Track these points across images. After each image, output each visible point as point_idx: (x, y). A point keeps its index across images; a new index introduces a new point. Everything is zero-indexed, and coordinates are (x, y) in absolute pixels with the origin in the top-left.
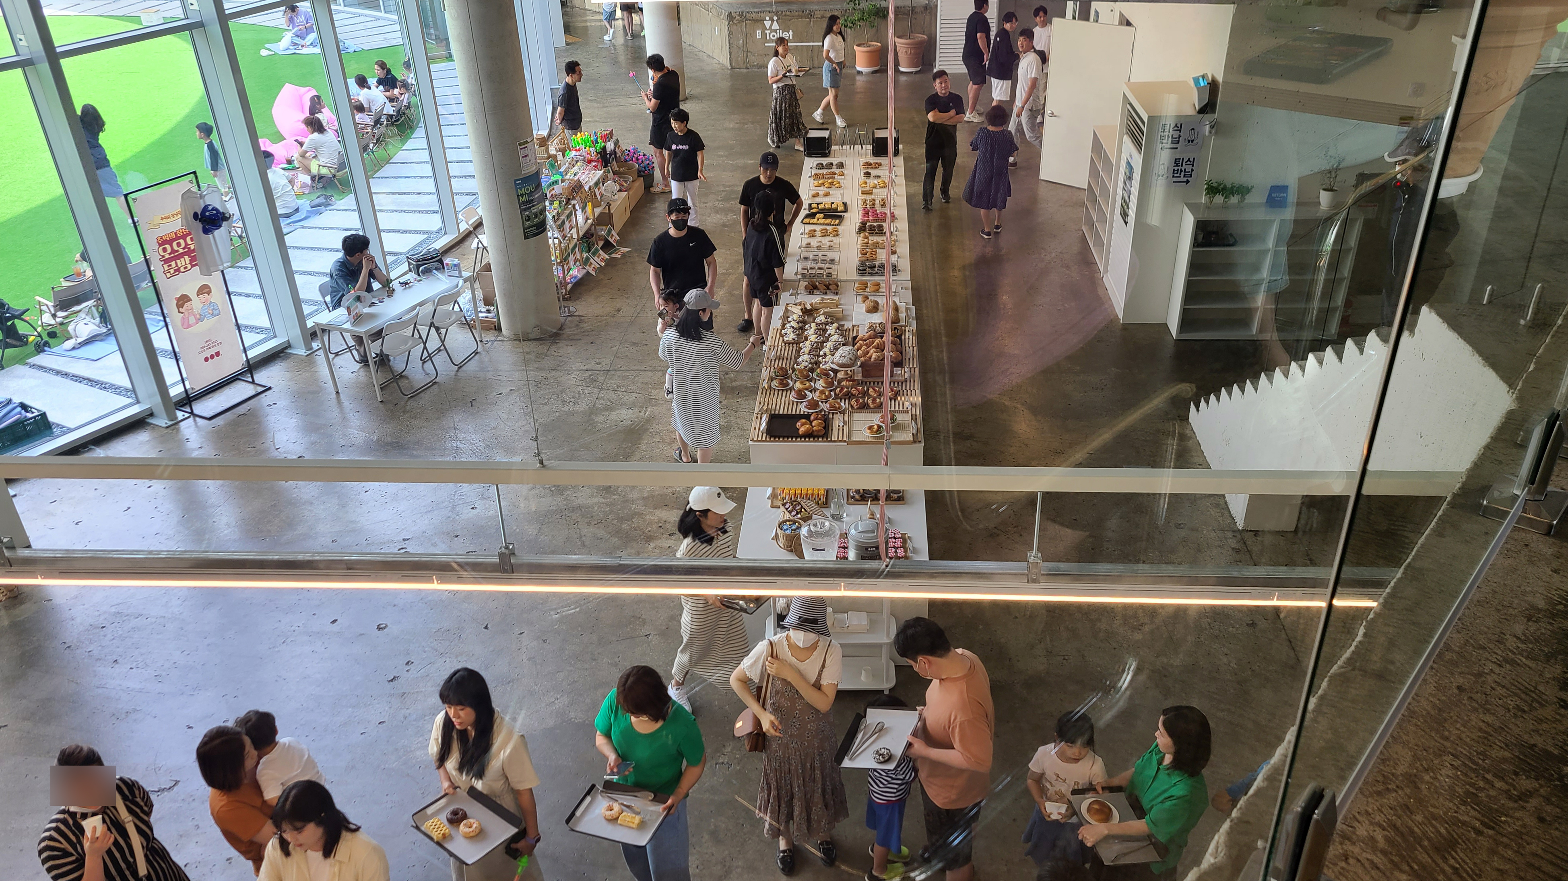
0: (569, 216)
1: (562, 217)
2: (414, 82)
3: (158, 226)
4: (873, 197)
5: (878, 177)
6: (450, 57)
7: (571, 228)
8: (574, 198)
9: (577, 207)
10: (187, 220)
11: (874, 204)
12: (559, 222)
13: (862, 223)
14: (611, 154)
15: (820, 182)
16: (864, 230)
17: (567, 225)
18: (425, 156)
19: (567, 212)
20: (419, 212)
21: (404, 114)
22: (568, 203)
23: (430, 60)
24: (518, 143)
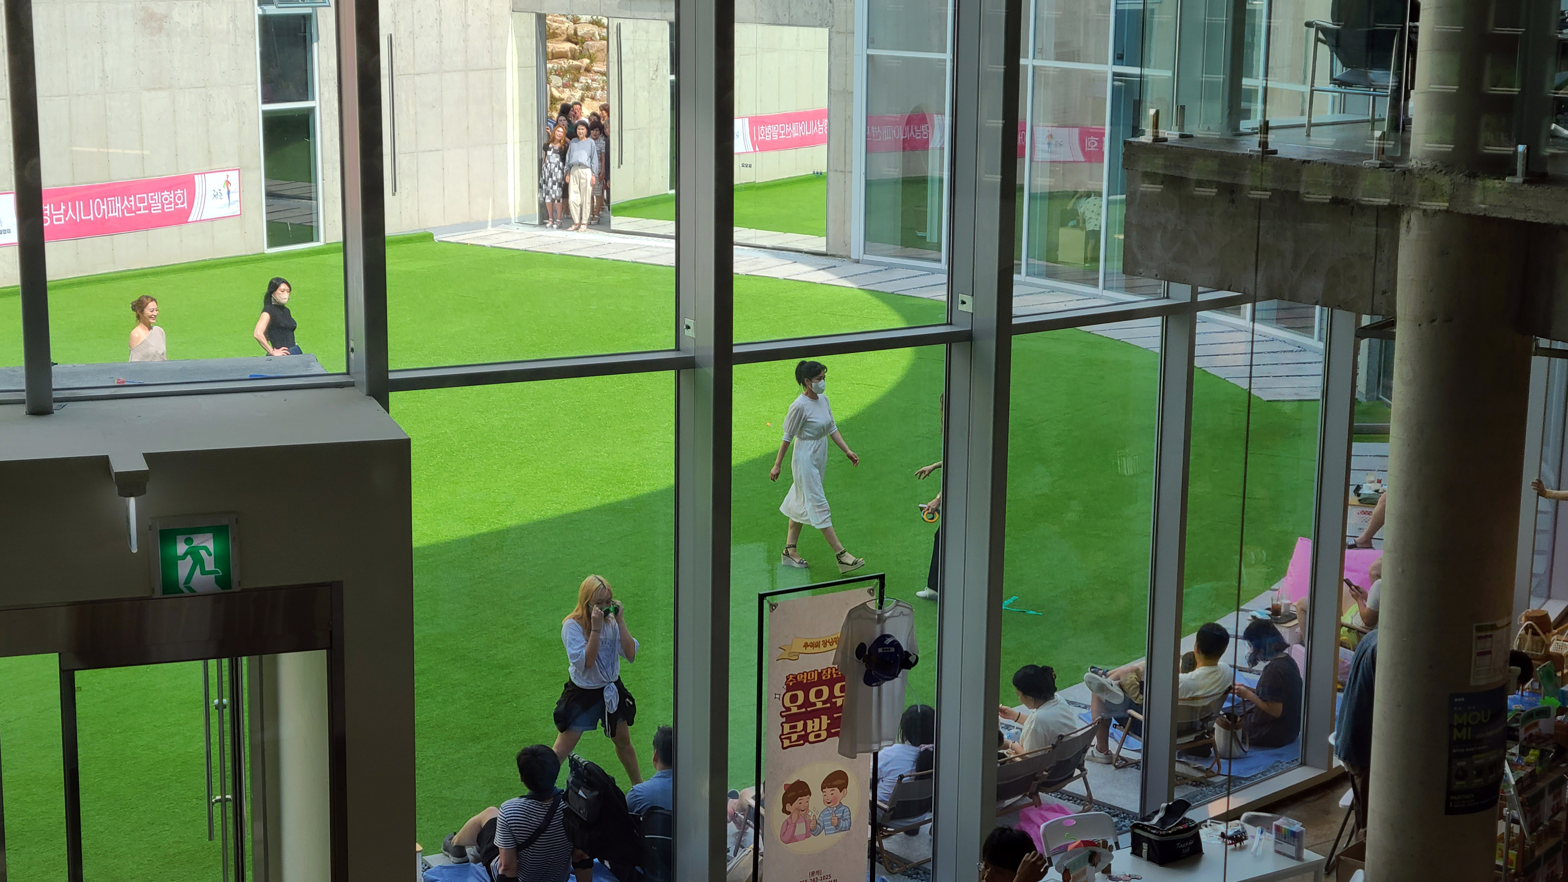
3: (794, 657)
10: (844, 654)
24: (1475, 625)
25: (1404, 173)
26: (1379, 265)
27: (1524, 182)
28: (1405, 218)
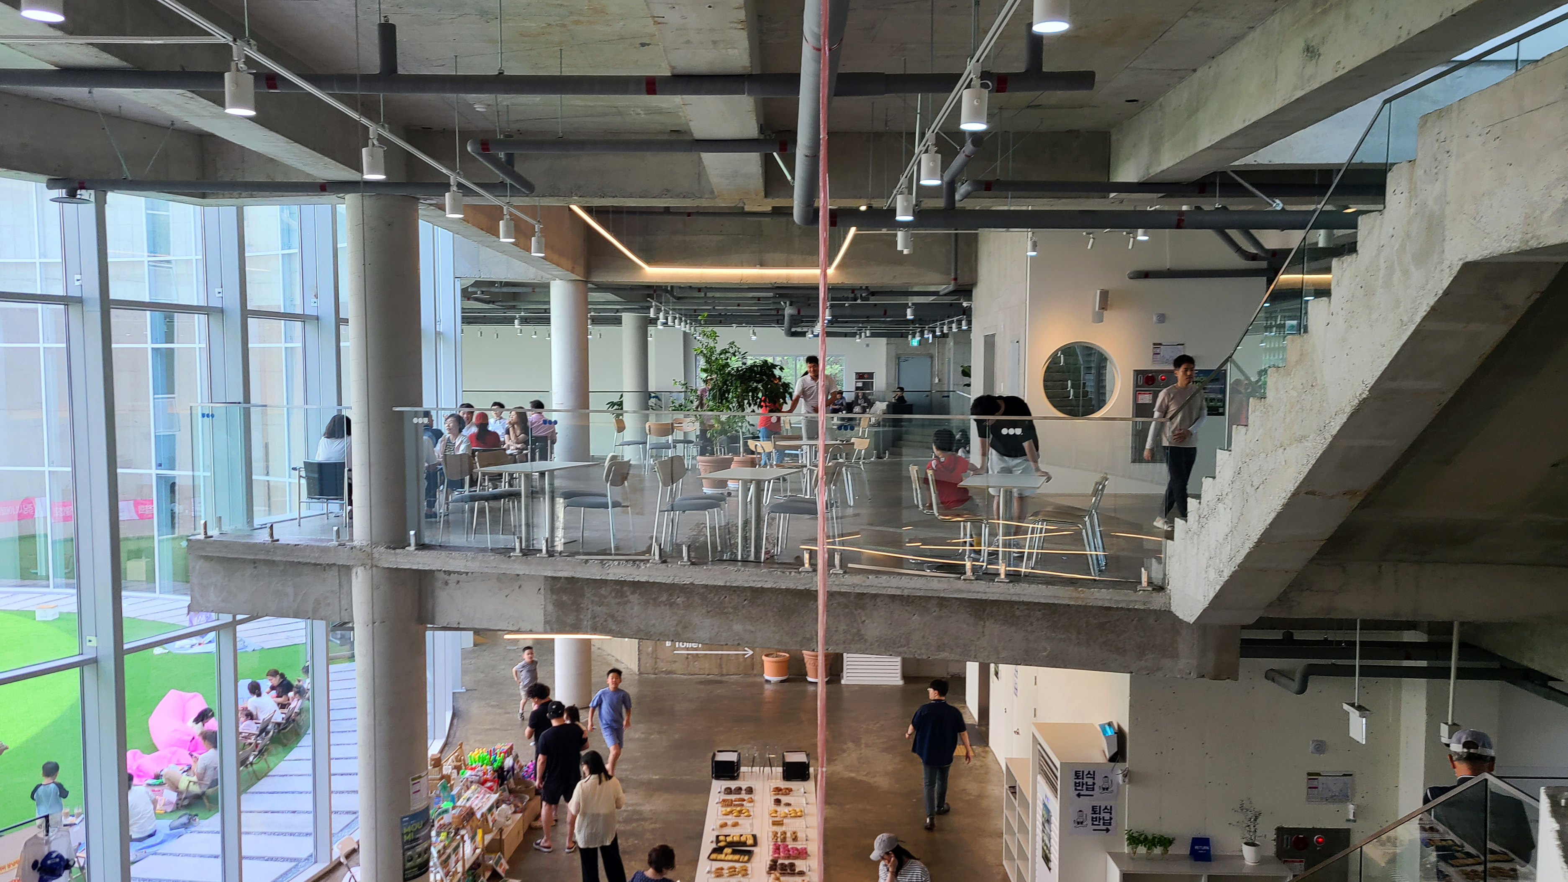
0: (456, 849)
1: (448, 851)
2: (309, 687)
4: (784, 829)
5: (788, 805)
6: (352, 657)
7: (457, 862)
8: (464, 827)
9: (466, 837)
10: (23, 870)
11: (785, 838)
12: (444, 857)
13: (772, 861)
14: (508, 771)
15: (729, 809)
16: (775, 870)
17: (453, 858)
18: (308, 767)
19: (454, 844)
20: (291, 834)
21: (294, 720)
22: (456, 834)
23: (330, 660)
24: (410, 778)
25: (352, 548)
26: (342, 596)
27: (416, 549)
28: (354, 571)
